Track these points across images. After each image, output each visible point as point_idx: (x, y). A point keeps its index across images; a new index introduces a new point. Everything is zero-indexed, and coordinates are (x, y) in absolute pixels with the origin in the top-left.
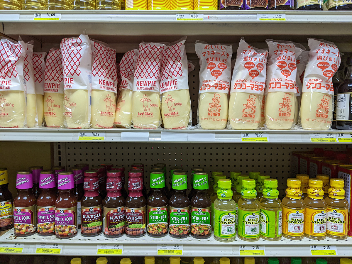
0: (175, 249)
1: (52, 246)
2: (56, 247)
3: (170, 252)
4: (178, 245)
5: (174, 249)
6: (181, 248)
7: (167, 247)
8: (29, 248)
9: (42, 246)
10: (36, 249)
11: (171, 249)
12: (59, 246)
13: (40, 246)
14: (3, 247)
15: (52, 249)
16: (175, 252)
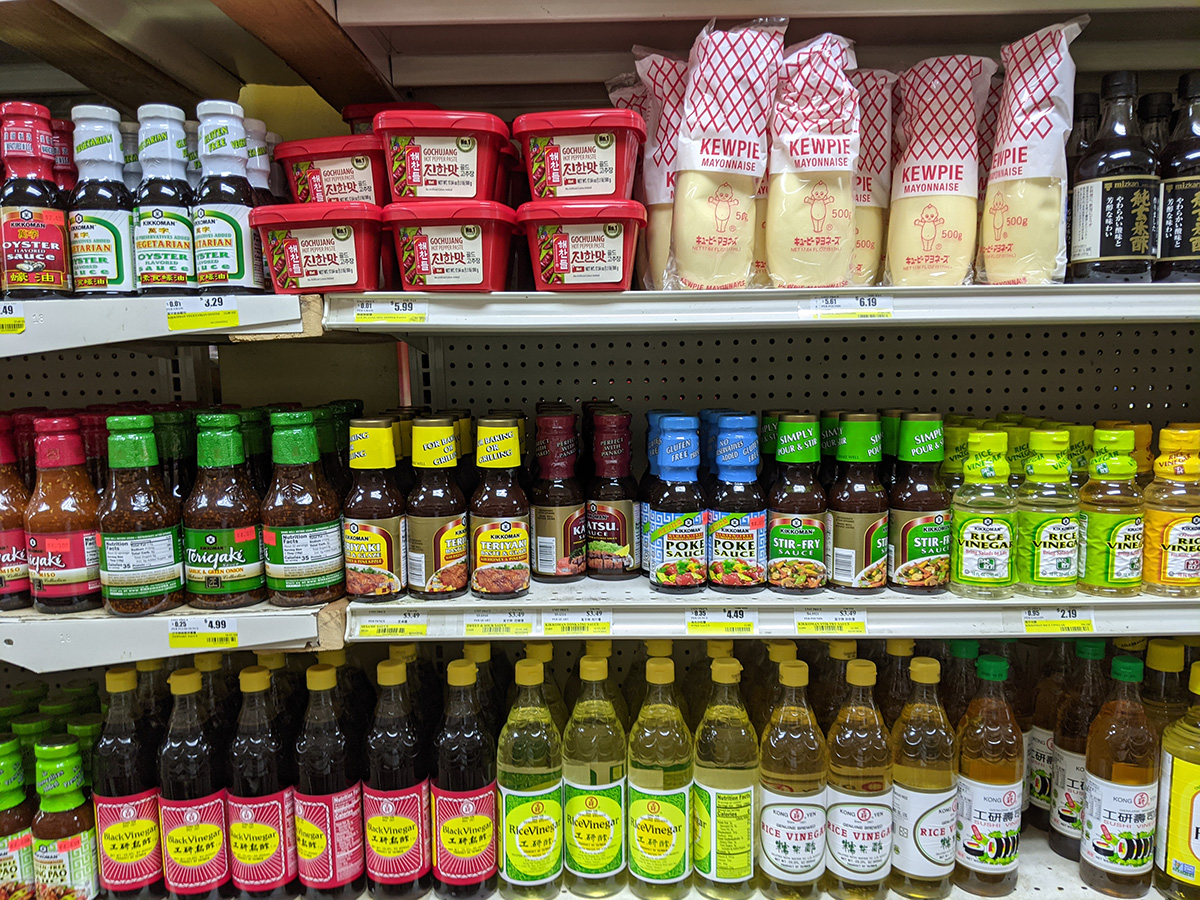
0: (844, 621)
1: (507, 617)
2: (519, 618)
3: (831, 627)
4: (852, 609)
5: (841, 621)
6: (861, 617)
7: (821, 615)
8: (443, 624)
9: (480, 618)
10: (465, 626)
11: (834, 621)
12: (526, 617)
13: (475, 617)
14: (373, 624)
15: (508, 624)
16: (844, 627)
